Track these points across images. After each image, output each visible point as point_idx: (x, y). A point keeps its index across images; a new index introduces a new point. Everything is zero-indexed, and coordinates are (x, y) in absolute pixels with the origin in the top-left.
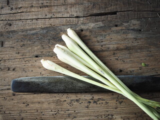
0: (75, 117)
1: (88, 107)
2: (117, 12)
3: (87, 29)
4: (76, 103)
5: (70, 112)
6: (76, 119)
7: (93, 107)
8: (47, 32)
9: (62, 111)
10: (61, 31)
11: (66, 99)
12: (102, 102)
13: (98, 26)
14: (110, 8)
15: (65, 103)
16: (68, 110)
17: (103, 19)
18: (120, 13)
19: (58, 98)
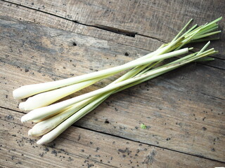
0: (20, 163)
1: (42, 156)
2: (136, 34)
3: (83, 45)
4: (27, 144)
5: (16, 153)
6: (21, 166)
7: (49, 158)
8: (25, 29)
9: (5, 147)
10: (45, 35)
11: (17, 134)
12: (64, 155)
13: (100, 46)
14: (128, 25)
15: (14, 138)
16: (15, 150)
17: (111, 38)
18: (139, 36)
19: (6, 129)
